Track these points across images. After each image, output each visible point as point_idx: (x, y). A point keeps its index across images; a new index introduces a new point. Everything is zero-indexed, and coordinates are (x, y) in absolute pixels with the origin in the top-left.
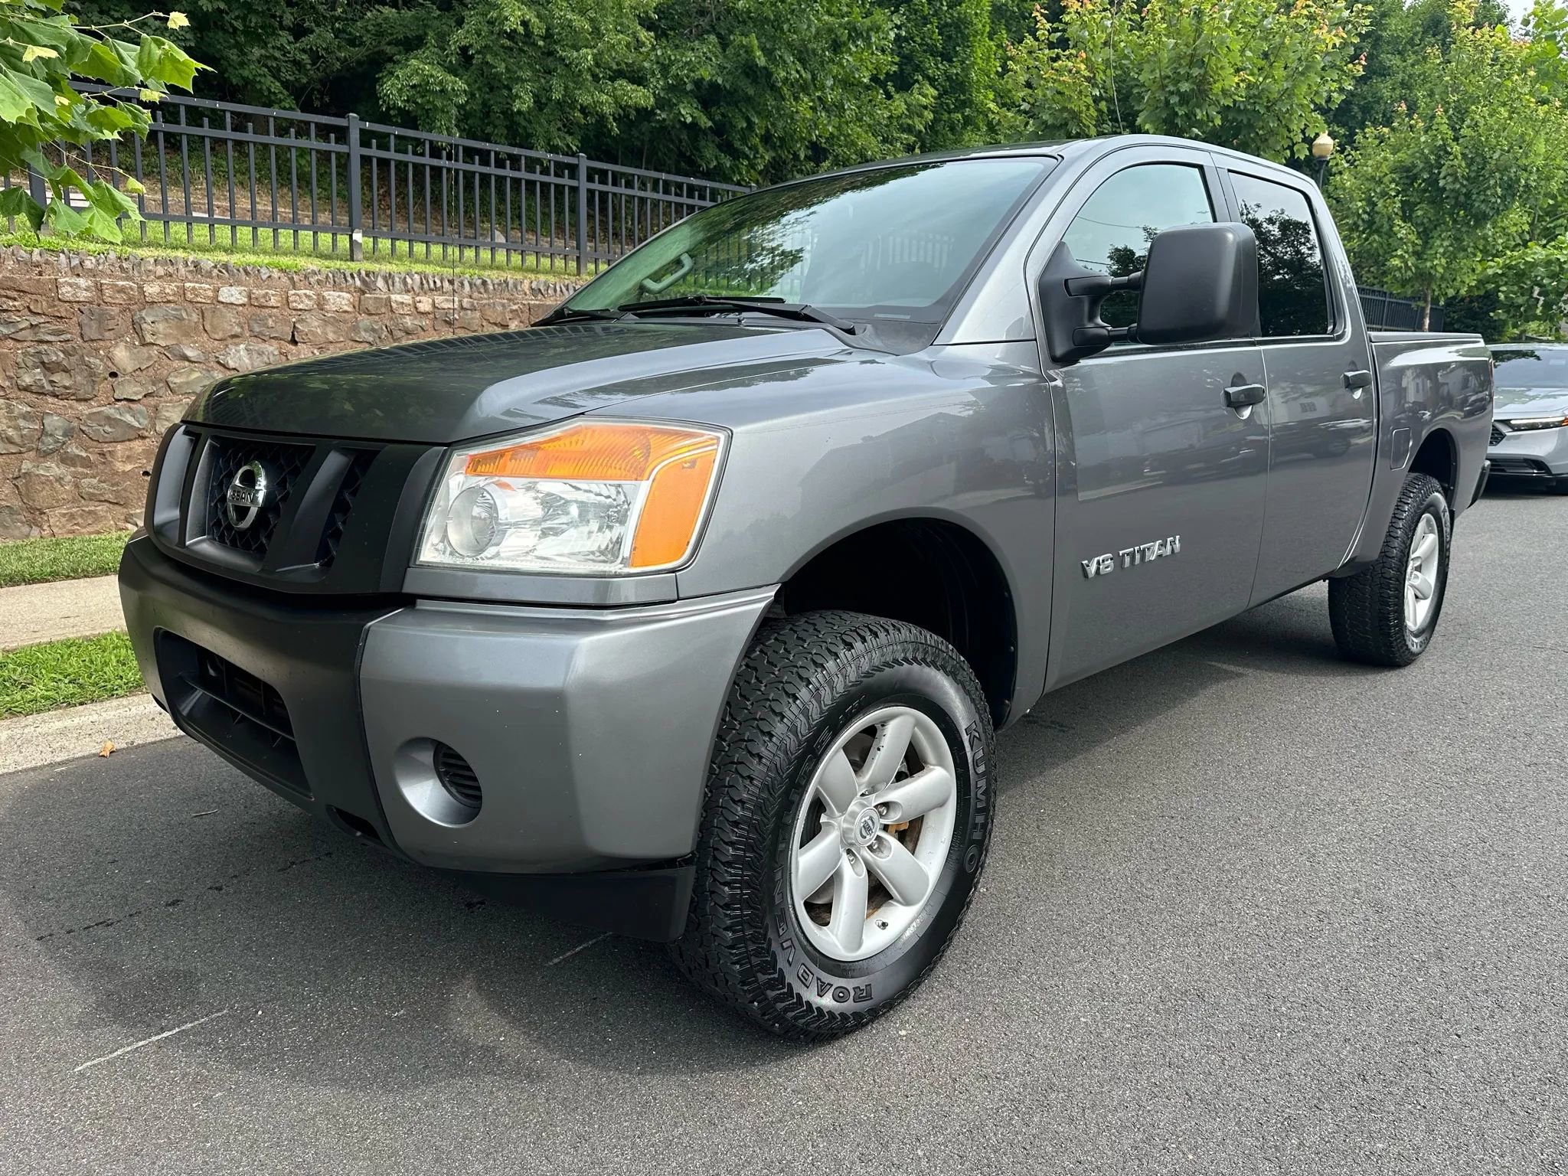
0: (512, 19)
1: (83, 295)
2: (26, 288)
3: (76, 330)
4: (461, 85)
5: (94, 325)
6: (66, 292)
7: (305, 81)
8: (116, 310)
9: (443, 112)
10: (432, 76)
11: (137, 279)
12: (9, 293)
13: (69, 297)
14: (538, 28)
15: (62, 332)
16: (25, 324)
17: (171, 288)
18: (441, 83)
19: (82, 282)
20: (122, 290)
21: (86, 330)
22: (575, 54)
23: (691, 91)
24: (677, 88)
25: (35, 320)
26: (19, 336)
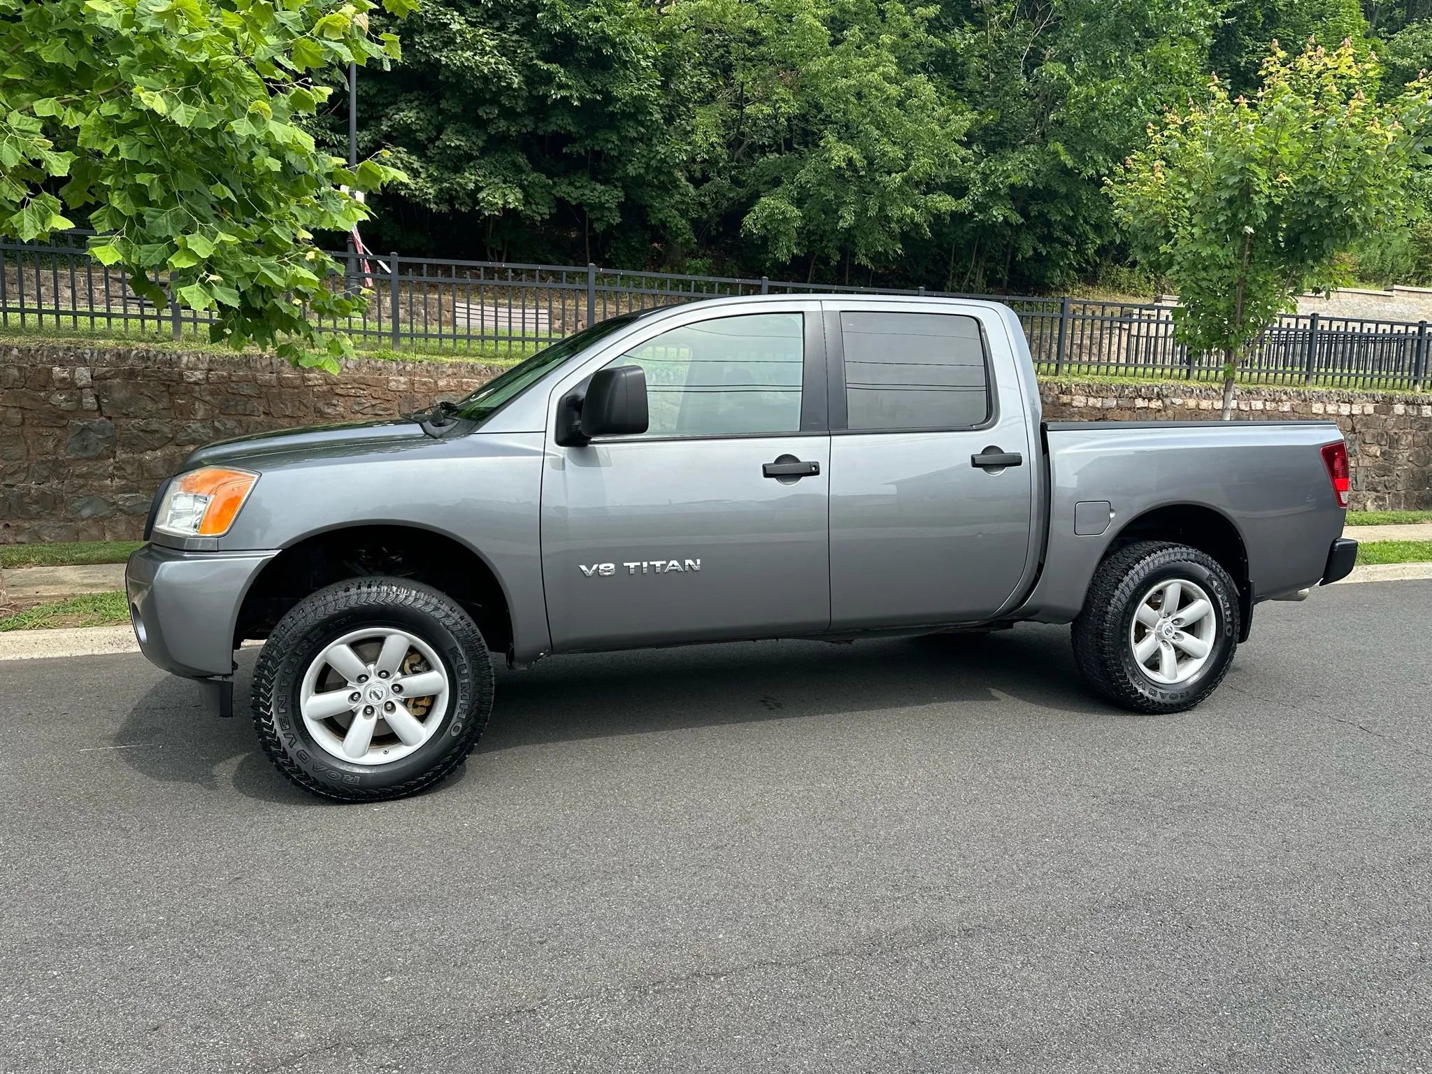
0: (836, 158)
1: (402, 387)
2: (370, 383)
3: (396, 408)
4: (797, 212)
5: (407, 405)
6: (393, 385)
7: (705, 216)
8: (420, 396)
9: (785, 234)
10: (777, 208)
11: (435, 377)
12: (362, 386)
13: (394, 388)
14: (860, 162)
15: (389, 409)
16: (369, 404)
17: (453, 382)
18: (783, 212)
19: (402, 379)
20: (425, 384)
21: (402, 408)
22: (888, 178)
23: (1005, 194)
24: (994, 194)
25: (374, 402)
26: (365, 411)
